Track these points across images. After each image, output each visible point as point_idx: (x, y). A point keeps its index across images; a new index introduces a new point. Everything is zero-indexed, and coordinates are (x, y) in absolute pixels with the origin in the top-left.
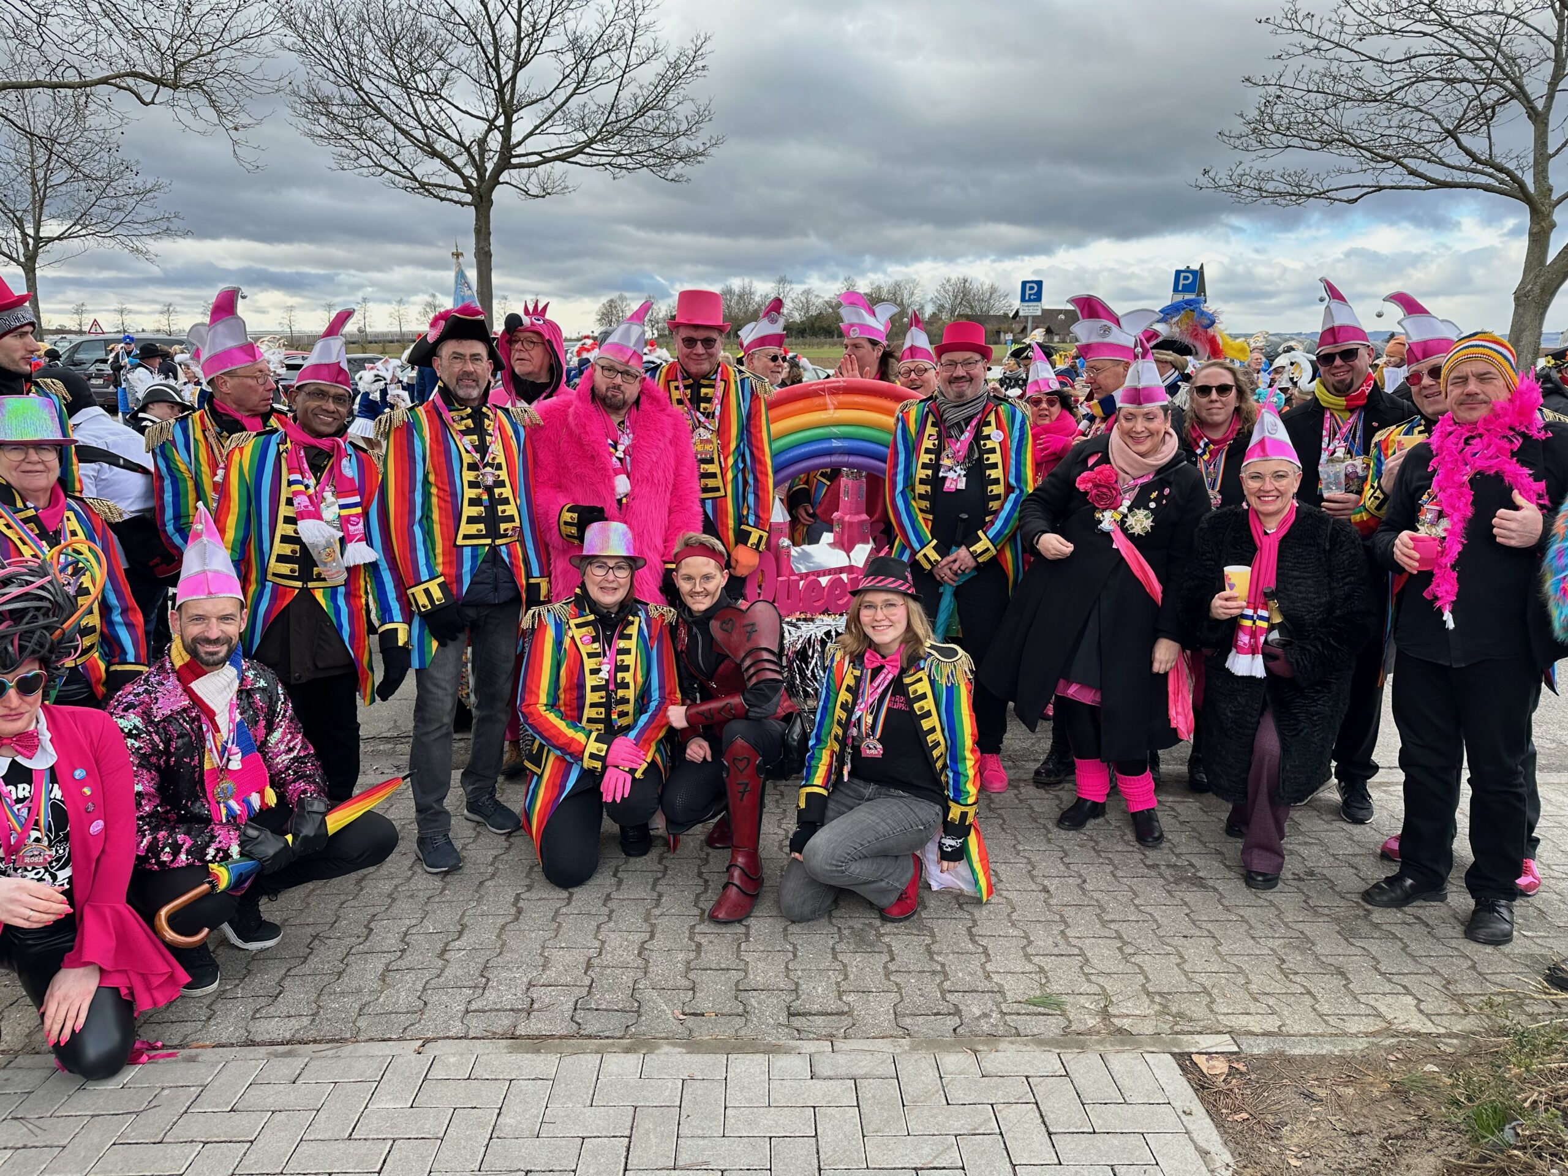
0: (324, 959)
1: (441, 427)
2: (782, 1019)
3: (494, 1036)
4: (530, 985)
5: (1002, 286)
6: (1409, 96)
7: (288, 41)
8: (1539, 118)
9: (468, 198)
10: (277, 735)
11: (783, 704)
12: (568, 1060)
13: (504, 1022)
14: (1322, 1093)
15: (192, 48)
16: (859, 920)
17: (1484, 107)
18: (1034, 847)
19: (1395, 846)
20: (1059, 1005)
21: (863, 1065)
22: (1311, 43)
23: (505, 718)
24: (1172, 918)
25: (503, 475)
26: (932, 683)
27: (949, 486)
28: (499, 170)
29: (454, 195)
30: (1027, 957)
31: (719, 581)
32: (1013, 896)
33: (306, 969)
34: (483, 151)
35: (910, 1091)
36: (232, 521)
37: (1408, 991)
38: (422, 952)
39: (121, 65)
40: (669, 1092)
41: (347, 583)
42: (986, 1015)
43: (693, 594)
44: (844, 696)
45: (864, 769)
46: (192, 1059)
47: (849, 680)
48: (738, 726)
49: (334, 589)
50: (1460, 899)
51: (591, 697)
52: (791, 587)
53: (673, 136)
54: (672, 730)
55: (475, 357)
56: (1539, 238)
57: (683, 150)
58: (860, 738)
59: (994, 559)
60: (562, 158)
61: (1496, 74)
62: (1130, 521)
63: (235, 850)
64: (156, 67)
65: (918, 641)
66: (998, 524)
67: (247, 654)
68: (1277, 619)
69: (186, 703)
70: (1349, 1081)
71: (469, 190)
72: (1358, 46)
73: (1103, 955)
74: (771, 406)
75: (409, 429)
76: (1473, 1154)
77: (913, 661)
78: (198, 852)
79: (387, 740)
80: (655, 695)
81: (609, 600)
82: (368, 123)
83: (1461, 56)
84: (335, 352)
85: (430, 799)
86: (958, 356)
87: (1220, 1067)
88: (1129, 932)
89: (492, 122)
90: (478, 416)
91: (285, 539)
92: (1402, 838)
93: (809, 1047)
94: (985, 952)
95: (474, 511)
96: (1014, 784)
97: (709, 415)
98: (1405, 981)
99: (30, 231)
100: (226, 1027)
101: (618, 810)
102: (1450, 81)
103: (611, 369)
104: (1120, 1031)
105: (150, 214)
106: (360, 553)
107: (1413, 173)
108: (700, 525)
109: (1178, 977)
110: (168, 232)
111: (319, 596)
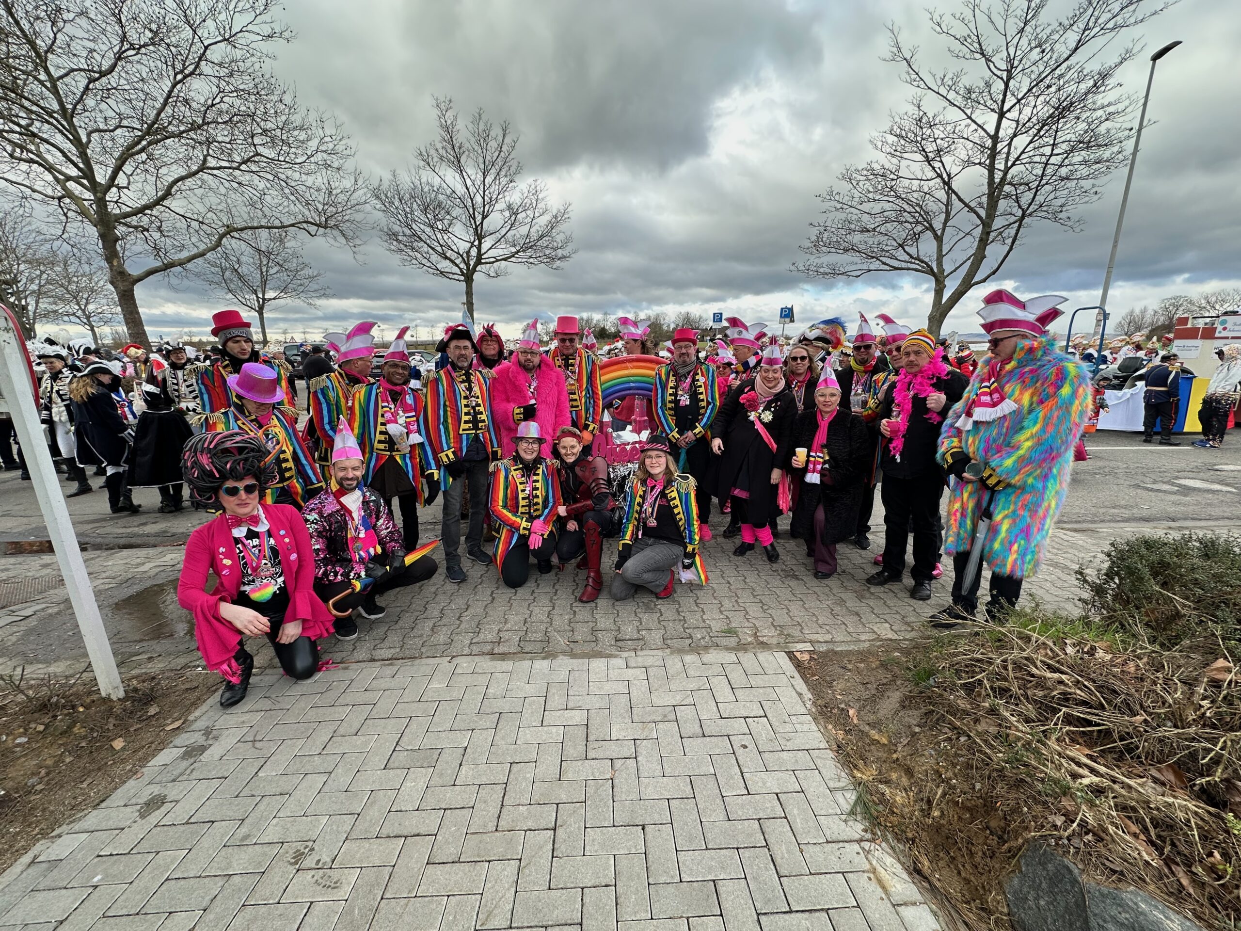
0: (407, 620)
1: (451, 381)
2: (613, 643)
3: (483, 654)
4: (499, 631)
5: (704, 316)
6: (882, 229)
7: (378, 207)
8: (939, 239)
9: (462, 278)
10: (381, 521)
11: (610, 503)
12: (517, 663)
13: (487, 648)
14: (850, 666)
15: (334, 210)
16: (647, 599)
17: (915, 234)
18: (723, 564)
19: (881, 559)
20: (735, 632)
21: (649, 661)
22: (839, 206)
23: (483, 512)
24: (784, 593)
25: (480, 401)
26: (678, 492)
27: (682, 403)
28: (476, 266)
29: (456, 277)
30: (721, 612)
31: (578, 449)
32: (714, 586)
33: (397, 627)
34: (468, 256)
35: (671, 672)
36: (356, 425)
37: (886, 621)
38: (450, 617)
39: (300, 218)
40: (563, 675)
41: (410, 452)
42: (703, 638)
43: (566, 455)
44: (638, 499)
45: (648, 532)
46: (346, 668)
47: (640, 492)
48: (590, 514)
49: (404, 455)
50: (908, 581)
51: (522, 503)
52: (613, 451)
53: (555, 249)
54: (559, 517)
55: (465, 348)
56: (939, 292)
57: (560, 255)
58: (646, 518)
59: (703, 436)
60: (505, 259)
61: (920, 219)
62: (763, 416)
63: (363, 574)
64: (317, 218)
65: (671, 473)
66: (705, 420)
67: (365, 485)
68: (827, 458)
69: (338, 507)
70: (862, 661)
71: (463, 274)
72: (859, 207)
73: (754, 610)
74: (601, 368)
75: (437, 381)
76: (916, 690)
77: (669, 482)
78: (346, 575)
79: (431, 524)
80: (551, 500)
81: (529, 457)
82: (415, 244)
83: (905, 211)
84: (401, 347)
85: (451, 549)
86: (683, 344)
87: (806, 657)
88: (766, 600)
89: (472, 245)
90: (468, 375)
91: (381, 433)
92: (884, 555)
93: (625, 654)
94: (703, 611)
95: (467, 418)
96: (714, 537)
97: (573, 372)
98: (885, 617)
99: (260, 296)
100: (362, 653)
101: (536, 553)
102: (901, 223)
103: (525, 352)
104: (762, 643)
105: (316, 287)
106: (416, 438)
107: (884, 263)
108: (570, 423)
109: (787, 619)
110: (325, 296)
111: (398, 459)
